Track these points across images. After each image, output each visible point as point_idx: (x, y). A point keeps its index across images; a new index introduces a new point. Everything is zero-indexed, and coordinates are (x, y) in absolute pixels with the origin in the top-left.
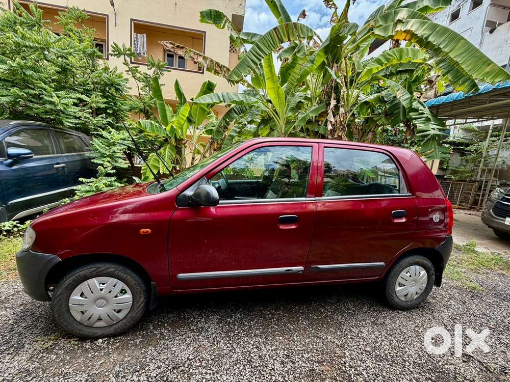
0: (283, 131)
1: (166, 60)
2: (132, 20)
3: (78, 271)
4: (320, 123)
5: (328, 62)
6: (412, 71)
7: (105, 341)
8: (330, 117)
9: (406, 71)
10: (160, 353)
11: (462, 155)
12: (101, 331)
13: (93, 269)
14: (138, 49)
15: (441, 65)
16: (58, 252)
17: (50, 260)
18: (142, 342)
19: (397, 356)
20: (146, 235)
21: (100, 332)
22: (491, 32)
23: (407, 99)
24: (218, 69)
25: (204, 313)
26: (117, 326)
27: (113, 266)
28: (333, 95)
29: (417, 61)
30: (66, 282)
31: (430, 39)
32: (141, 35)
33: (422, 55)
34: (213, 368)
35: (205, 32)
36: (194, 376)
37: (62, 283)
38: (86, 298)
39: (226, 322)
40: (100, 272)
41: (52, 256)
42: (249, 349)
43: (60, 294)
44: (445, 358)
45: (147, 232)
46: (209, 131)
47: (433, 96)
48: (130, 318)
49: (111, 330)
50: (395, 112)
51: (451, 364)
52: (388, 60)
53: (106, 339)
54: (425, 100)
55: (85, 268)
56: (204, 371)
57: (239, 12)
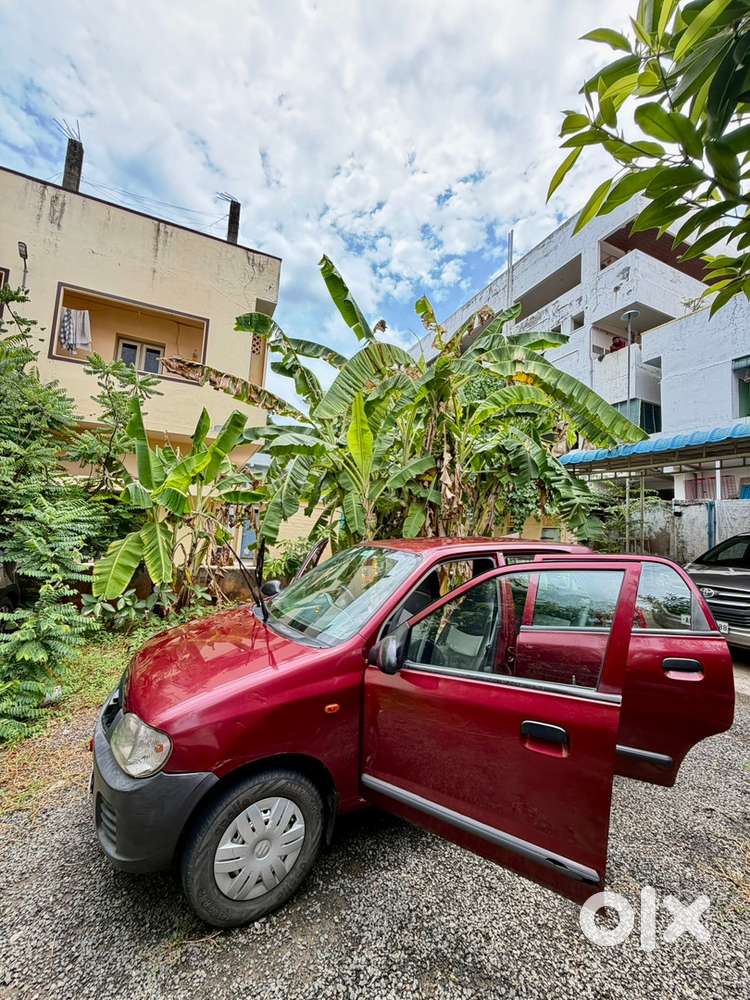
0: (367, 495)
1: (119, 355)
2: (60, 285)
3: (235, 795)
4: (426, 484)
5: (431, 399)
6: (534, 416)
7: (264, 923)
8: (445, 478)
9: (526, 414)
10: (364, 915)
11: (603, 519)
12: (257, 906)
13: (257, 787)
14: (72, 336)
15: (574, 418)
16: (213, 765)
17: (202, 784)
18: (323, 907)
19: (645, 832)
20: (333, 716)
21: (255, 908)
22: (600, 359)
23: (537, 453)
24: (254, 396)
25: (383, 839)
26: (281, 889)
27: (283, 776)
28: (446, 447)
29: (541, 403)
30: (218, 819)
31: (559, 387)
32: (79, 312)
33: (545, 400)
34: (452, 912)
35: (208, 321)
36: (435, 930)
37: (210, 823)
38: (243, 843)
39: (423, 843)
40: (267, 789)
41: (205, 775)
42: (479, 872)
43: (205, 848)
44: (690, 819)
45: (335, 708)
46: (233, 495)
47: (565, 450)
48: (301, 867)
49: (273, 899)
50: (521, 467)
51: (698, 824)
52: (506, 400)
53: (264, 920)
54: (558, 455)
55: (245, 788)
56: (443, 919)
57: (268, 298)
